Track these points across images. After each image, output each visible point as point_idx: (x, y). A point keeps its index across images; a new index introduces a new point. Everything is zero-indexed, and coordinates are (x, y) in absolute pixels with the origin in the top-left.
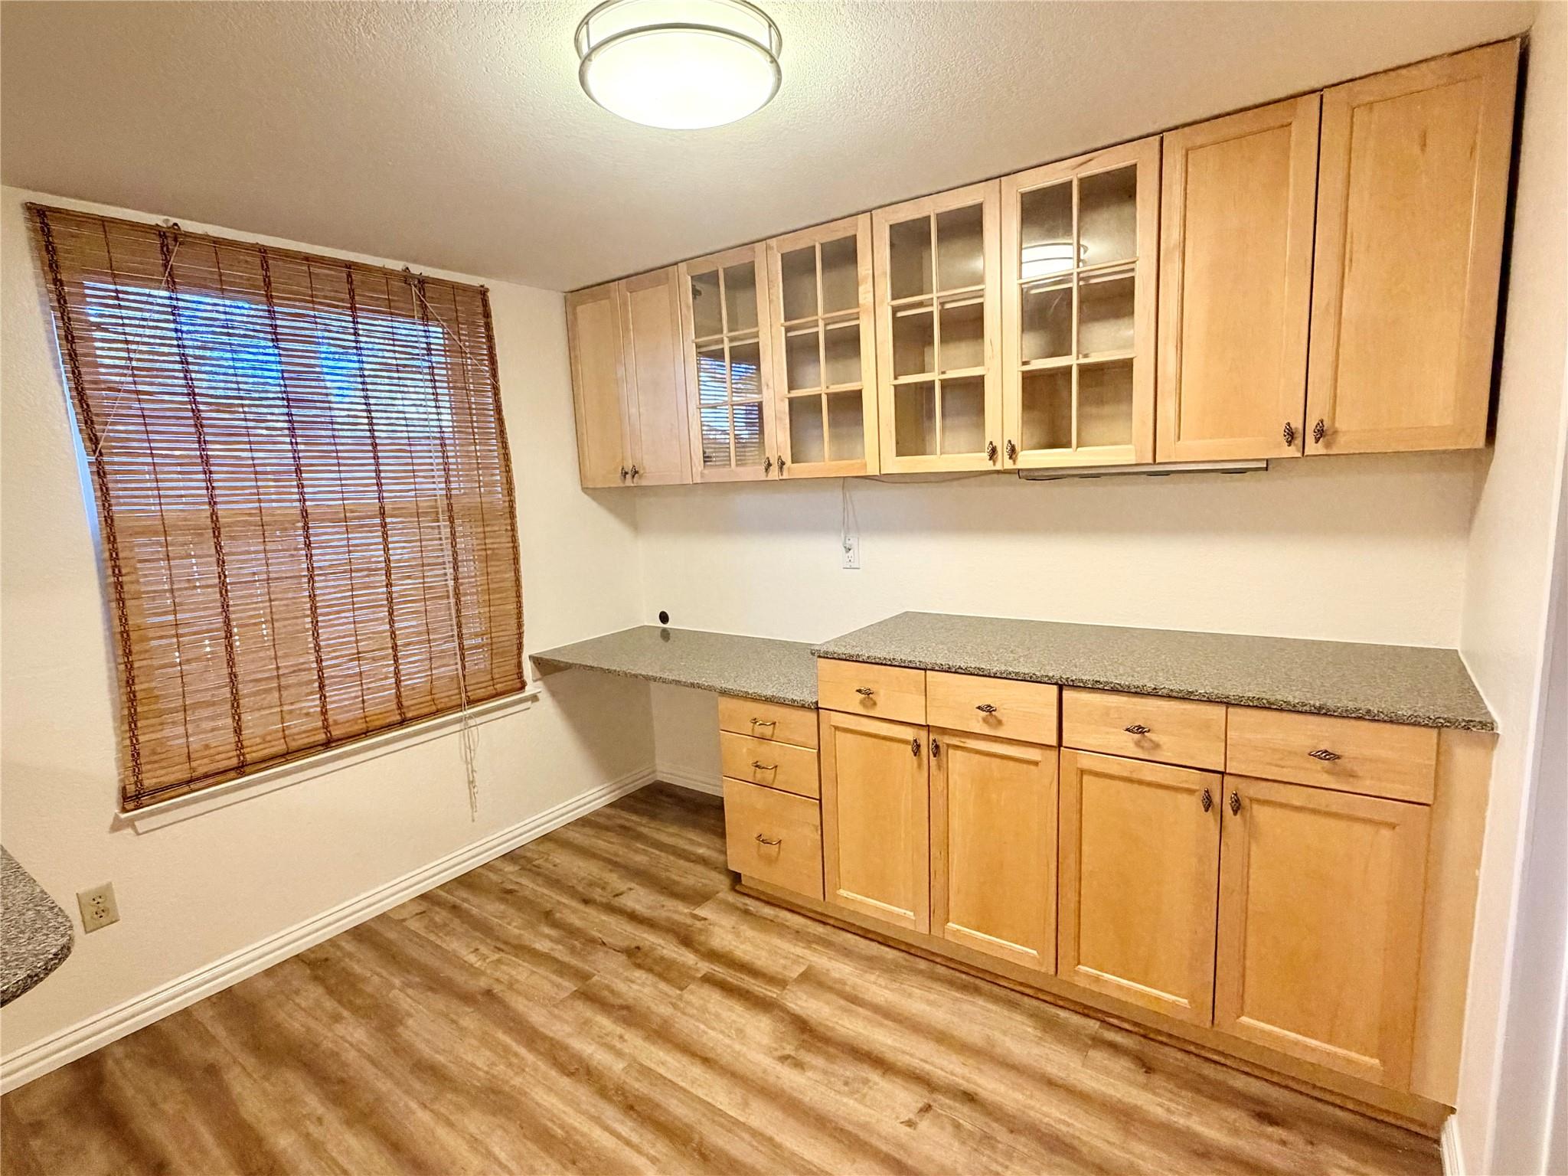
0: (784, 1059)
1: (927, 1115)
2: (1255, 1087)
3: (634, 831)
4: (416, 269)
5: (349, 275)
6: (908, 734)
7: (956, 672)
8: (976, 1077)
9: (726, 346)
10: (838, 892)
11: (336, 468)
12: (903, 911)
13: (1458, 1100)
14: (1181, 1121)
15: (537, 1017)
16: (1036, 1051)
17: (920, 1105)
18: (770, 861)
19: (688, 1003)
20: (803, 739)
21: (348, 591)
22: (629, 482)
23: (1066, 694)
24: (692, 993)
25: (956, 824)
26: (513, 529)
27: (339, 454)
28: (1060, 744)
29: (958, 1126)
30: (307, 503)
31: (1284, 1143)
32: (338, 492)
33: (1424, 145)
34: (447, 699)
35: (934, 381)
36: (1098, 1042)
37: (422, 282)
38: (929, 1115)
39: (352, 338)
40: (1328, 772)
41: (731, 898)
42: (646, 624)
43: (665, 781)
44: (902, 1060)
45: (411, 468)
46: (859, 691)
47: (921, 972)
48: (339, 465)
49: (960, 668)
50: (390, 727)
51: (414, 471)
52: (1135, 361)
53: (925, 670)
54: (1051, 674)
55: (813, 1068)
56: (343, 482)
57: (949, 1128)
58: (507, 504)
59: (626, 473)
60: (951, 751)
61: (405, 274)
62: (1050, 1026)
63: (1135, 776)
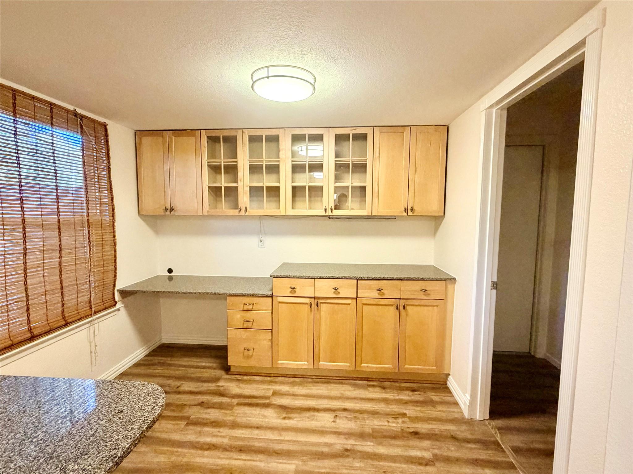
0: (284, 418)
1: (337, 418)
2: (408, 385)
3: (166, 363)
4: (79, 111)
5: (51, 109)
6: (307, 301)
7: (325, 278)
8: (343, 404)
9: (223, 164)
10: (278, 362)
11: (39, 200)
12: (304, 363)
13: (451, 371)
14: (397, 397)
15: (176, 437)
16: (355, 392)
17: (334, 416)
18: (249, 357)
19: (238, 413)
20: (266, 308)
21: (41, 260)
22: (168, 213)
23: (358, 282)
24: (237, 410)
25: (323, 328)
26: (114, 232)
27: (41, 193)
28: (357, 297)
29: (347, 418)
30: (25, 216)
31: (420, 395)
32: (39, 211)
33: (431, 144)
34: (84, 312)
35: (306, 186)
36: (369, 386)
37: (82, 117)
38: (338, 417)
39: (51, 138)
40: (424, 295)
41: (228, 376)
42: (160, 274)
43: (166, 342)
44: (321, 407)
45: (72, 201)
46: (291, 288)
47: (310, 382)
48: (40, 198)
49: (326, 277)
50: (60, 328)
51: (73, 203)
52: (367, 187)
53: (314, 278)
54: (355, 276)
55: (296, 417)
56: (42, 207)
57: (344, 419)
58: (112, 220)
59: (167, 209)
60: (321, 304)
61: (74, 111)
62: (356, 386)
63: (378, 303)
